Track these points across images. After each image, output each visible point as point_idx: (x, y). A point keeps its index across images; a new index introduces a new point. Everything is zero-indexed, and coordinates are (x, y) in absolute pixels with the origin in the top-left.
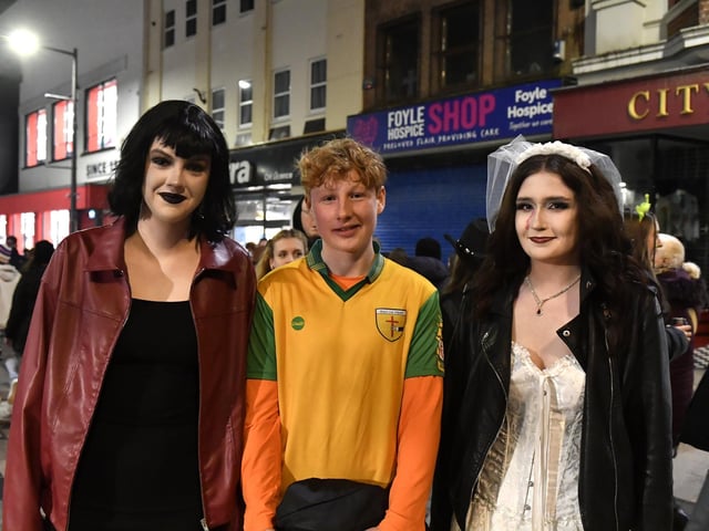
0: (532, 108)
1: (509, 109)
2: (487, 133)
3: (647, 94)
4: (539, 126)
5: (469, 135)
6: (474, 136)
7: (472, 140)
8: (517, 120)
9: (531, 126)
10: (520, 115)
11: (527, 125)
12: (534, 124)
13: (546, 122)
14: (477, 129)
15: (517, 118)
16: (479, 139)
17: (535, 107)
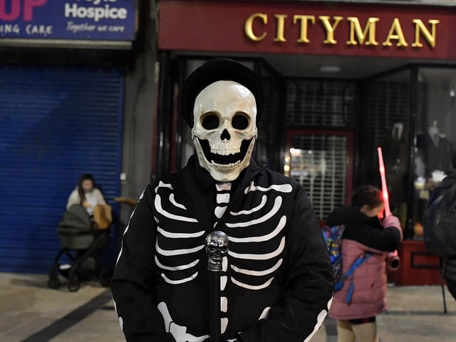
0: (97, 10)
1: (67, 6)
2: (35, 29)
3: (265, 17)
4: (107, 31)
5: (8, 28)
6: (17, 30)
7: (12, 35)
8: (78, 21)
9: (96, 30)
10: (82, 16)
11: (91, 28)
12: (100, 29)
13: (116, 29)
14: (21, 22)
15: (77, 17)
16: (23, 35)
17: (101, 10)
